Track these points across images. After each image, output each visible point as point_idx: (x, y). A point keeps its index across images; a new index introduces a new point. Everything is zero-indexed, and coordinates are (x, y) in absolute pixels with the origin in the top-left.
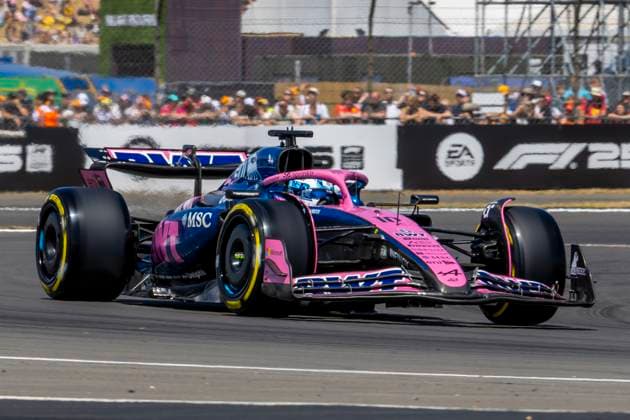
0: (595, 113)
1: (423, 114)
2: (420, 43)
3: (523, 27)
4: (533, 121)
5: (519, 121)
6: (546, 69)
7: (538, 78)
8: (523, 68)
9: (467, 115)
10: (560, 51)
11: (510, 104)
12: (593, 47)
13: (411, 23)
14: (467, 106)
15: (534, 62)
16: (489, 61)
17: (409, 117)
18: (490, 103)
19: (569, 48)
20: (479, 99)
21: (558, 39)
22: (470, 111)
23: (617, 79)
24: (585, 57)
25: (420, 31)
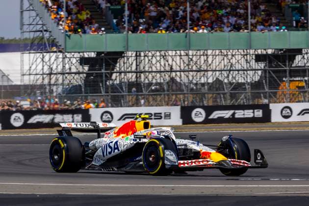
0: (56, 106)
1: (6, 108)
2: (5, 87)
3: (35, 82)
4: (38, 109)
5: (34, 109)
6: (42, 94)
8: (35, 94)
9: (19, 108)
10: (46, 88)
11: (31, 104)
12: (55, 87)
13: (3, 81)
14: (19, 105)
15: (38, 92)
16: (25, 92)
17: (3, 109)
18: (26, 104)
19: (48, 87)
20: (22, 103)
21: (45, 85)
22: (20, 106)
23: (62, 96)
24: (52, 90)
25: (6, 84)
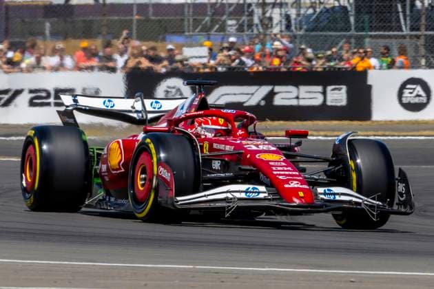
2: (142, 8)
5: (220, 69)
6: (240, 29)
7: (234, 35)
8: (223, 28)
9: (179, 65)
10: (251, 14)
12: (277, 11)
14: (178, 57)
15: (230, 22)
16: (197, 22)
18: (196, 55)
19: (258, 12)
20: (188, 52)
21: (250, 5)
22: (181, 62)
24: (271, 19)
